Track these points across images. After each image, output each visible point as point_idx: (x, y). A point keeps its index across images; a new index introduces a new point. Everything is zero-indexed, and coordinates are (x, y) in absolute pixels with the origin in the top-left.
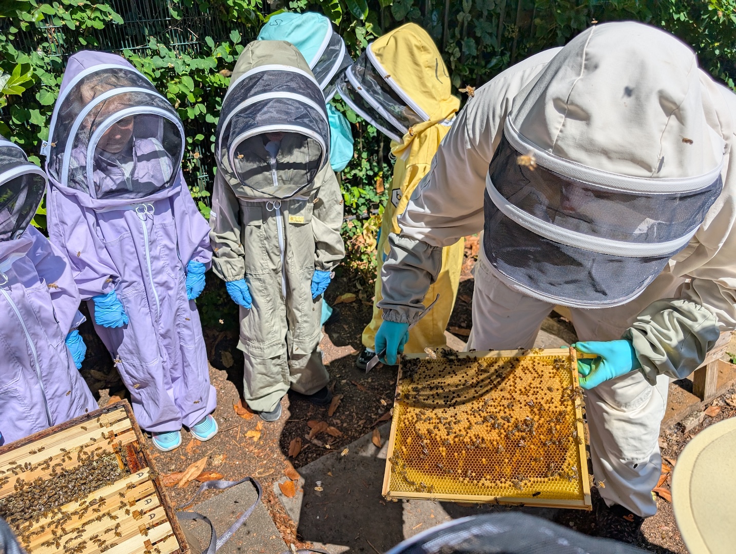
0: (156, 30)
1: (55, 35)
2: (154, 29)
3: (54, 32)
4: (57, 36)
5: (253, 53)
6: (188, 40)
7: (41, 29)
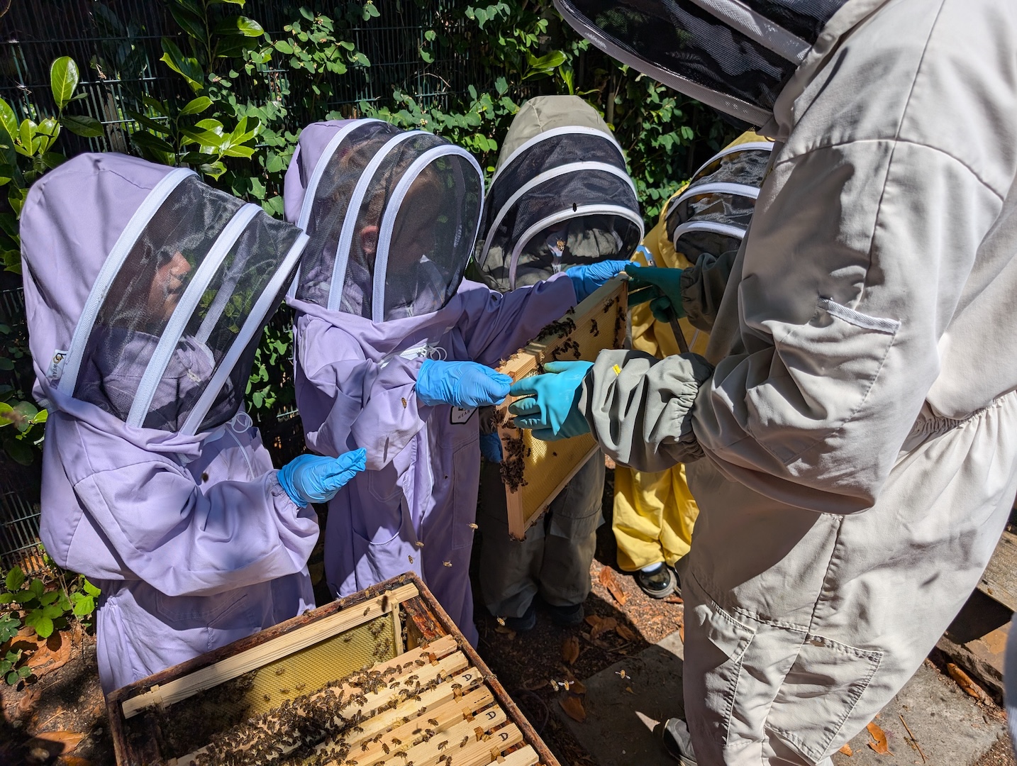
0: (398, 77)
1: (278, 82)
2: (396, 75)
3: (278, 77)
4: (281, 82)
5: (539, 111)
6: (435, 90)
7: (262, 73)
